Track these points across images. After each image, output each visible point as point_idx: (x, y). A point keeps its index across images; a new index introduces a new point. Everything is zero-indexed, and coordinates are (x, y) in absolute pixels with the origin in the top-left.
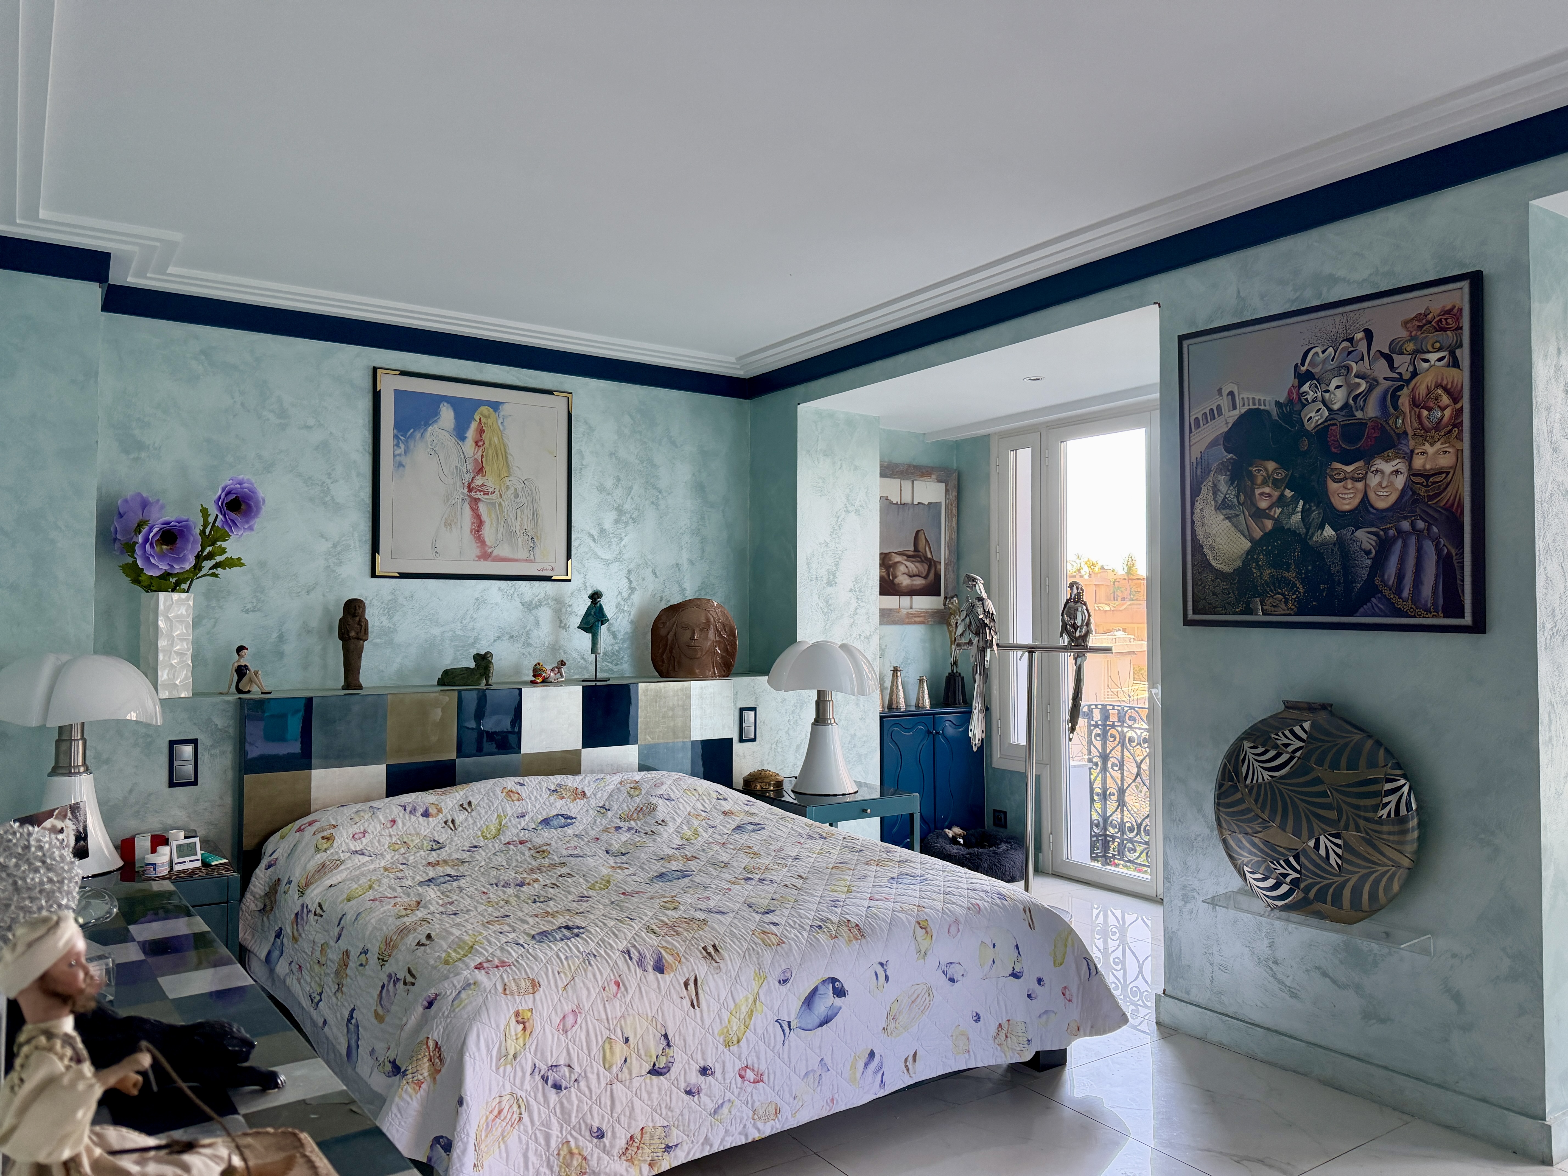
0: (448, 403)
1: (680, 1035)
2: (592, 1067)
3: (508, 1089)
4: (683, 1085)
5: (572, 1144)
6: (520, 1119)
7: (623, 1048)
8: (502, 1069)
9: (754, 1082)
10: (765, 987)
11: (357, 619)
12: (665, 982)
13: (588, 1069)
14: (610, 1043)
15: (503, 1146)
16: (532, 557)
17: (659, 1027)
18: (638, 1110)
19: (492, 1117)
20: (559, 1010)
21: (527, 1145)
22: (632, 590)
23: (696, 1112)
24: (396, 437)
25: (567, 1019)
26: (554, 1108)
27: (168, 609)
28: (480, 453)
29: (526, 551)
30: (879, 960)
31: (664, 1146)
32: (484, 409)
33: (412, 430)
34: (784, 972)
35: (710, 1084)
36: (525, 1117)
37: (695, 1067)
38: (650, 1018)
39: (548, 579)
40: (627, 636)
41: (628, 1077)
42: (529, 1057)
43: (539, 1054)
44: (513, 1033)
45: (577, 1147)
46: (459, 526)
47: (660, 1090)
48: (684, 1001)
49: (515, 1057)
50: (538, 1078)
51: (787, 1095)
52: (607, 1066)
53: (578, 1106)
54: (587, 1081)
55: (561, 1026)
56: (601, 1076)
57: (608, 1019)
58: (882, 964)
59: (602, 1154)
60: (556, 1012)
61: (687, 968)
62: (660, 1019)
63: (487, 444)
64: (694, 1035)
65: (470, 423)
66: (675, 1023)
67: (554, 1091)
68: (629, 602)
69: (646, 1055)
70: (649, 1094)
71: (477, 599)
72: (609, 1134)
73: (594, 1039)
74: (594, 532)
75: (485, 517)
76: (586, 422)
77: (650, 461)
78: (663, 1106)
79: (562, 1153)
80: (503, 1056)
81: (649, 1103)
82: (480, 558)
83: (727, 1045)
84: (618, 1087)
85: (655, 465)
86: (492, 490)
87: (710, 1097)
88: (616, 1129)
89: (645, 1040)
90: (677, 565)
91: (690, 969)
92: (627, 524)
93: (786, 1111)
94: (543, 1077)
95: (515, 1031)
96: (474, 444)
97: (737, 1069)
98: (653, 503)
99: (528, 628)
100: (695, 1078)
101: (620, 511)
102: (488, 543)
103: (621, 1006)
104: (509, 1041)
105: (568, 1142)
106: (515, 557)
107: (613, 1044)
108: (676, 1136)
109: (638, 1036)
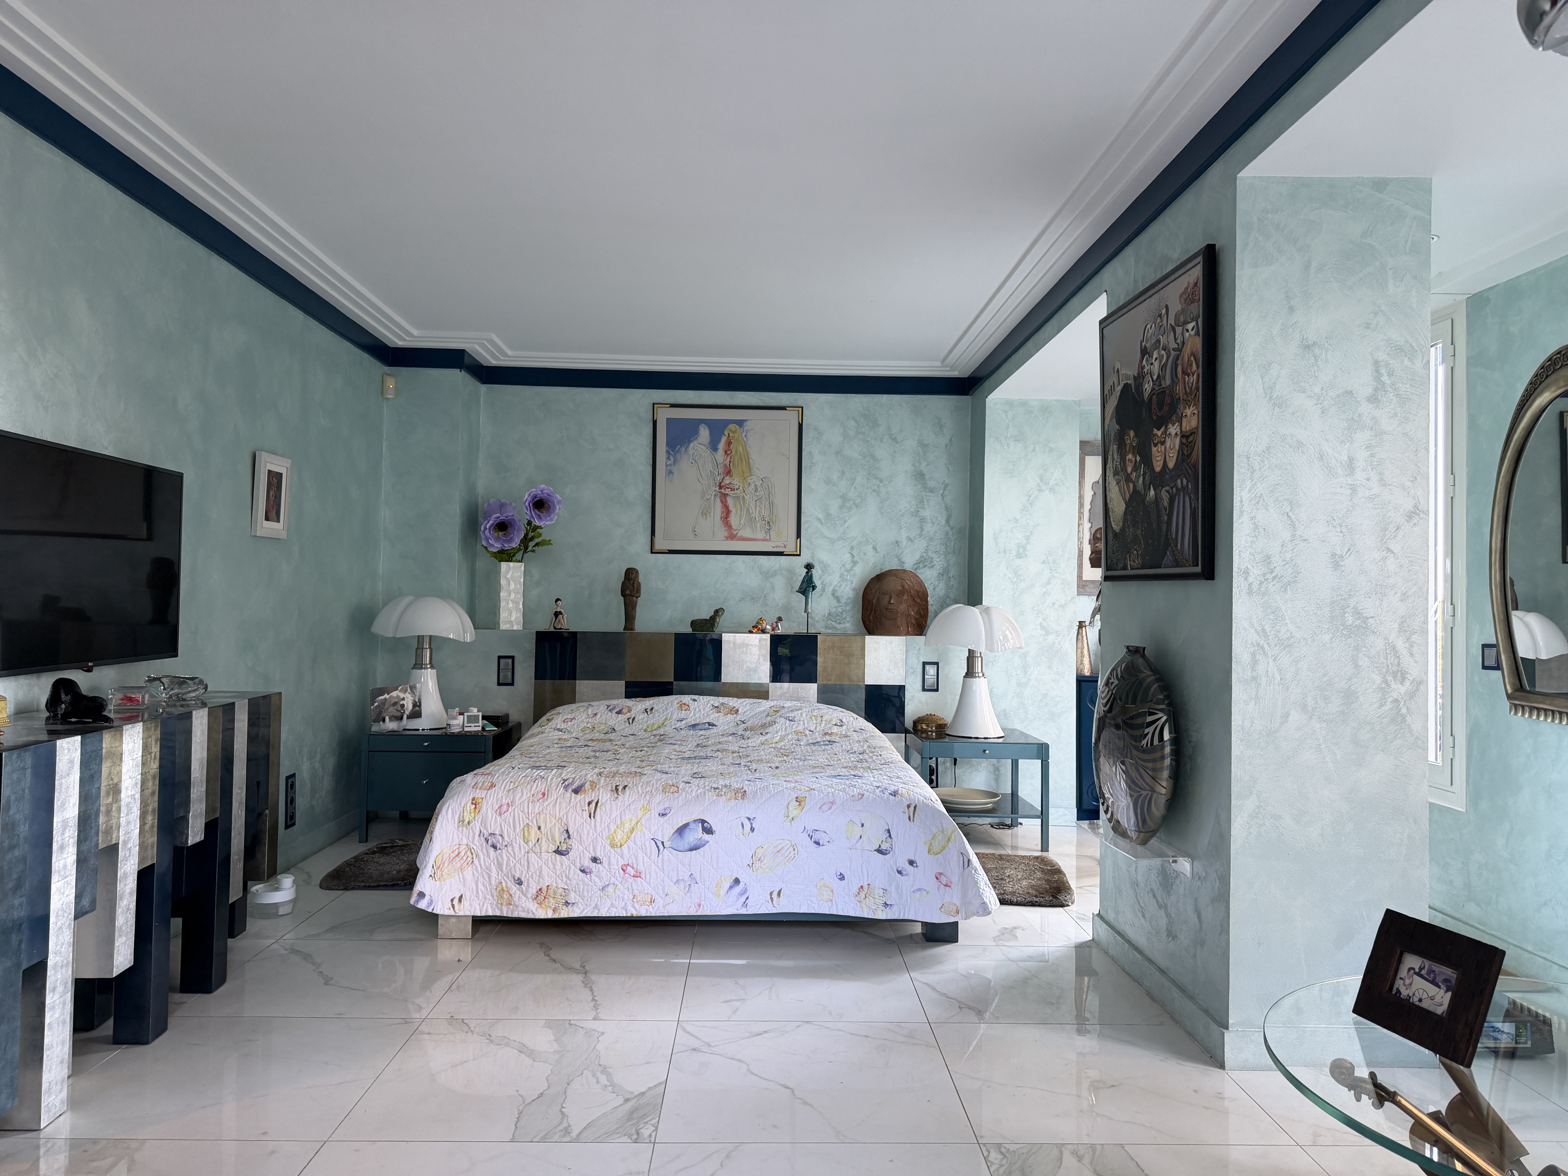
0: (705, 424)
1: (578, 832)
2: (516, 839)
3: (465, 841)
4: (578, 865)
5: (504, 884)
6: (473, 862)
7: (537, 832)
8: (460, 829)
9: (634, 876)
10: (647, 816)
11: (632, 582)
12: (576, 799)
13: (514, 840)
14: (528, 827)
15: (461, 875)
16: (768, 537)
17: (563, 824)
18: (545, 874)
19: (453, 855)
20: (499, 802)
21: (478, 878)
22: (855, 563)
23: (588, 885)
24: (668, 452)
25: (502, 807)
26: (493, 860)
27: (507, 572)
28: (729, 459)
29: (764, 532)
30: (748, 816)
31: (564, 901)
32: (732, 427)
33: (679, 446)
34: (665, 809)
35: (599, 869)
36: (476, 861)
37: (588, 856)
38: (557, 818)
39: (781, 554)
40: (849, 601)
41: (539, 851)
42: (478, 825)
43: (483, 825)
44: (468, 809)
45: (507, 887)
46: (712, 514)
47: (562, 864)
48: (584, 812)
49: (469, 823)
50: (483, 839)
51: (661, 892)
52: (526, 841)
53: (507, 862)
54: (513, 847)
55: (498, 811)
56: (522, 846)
57: (528, 813)
58: (749, 819)
59: (521, 895)
60: (497, 802)
61: (595, 794)
62: (564, 820)
63: (734, 453)
64: (588, 835)
65: (722, 437)
66: (575, 824)
67: (492, 849)
68: (851, 573)
69: (552, 840)
70: (554, 865)
71: (726, 569)
72: (526, 884)
73: (517, 822)
74: (821, 516)
75: (731, 508)
76: (815, 429)
77: (873, 457)
78: (564, 875)
79: (498, 888)
80: (461, 821)
81: (554, 871)
82: (727, 538)
83: (613, 846)
84: (532, 856)
85: (877, 459)
86: (737, 487)
87: (599, 878)
88: (530, 882)
89: (552, 831)
90: (897, 542)
91: (597, 795)
92: (850, 508)
93: (659, 902)
94: (486, 839)
95: (470, 808)
96: (724, 453)
97: (620, 865)
98: (874, 490)
99: (765, 592)
100: (587, 863)
101: (844, 498)
102: (734, 527)
103: (539, 806)
104: (465, 813)
105: (501, 883)
106: (754, 537)
107: (530, 828)
108: (572, 897)
109: (548, 828)
